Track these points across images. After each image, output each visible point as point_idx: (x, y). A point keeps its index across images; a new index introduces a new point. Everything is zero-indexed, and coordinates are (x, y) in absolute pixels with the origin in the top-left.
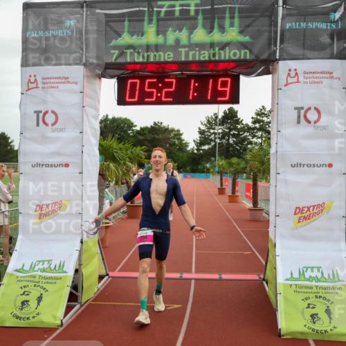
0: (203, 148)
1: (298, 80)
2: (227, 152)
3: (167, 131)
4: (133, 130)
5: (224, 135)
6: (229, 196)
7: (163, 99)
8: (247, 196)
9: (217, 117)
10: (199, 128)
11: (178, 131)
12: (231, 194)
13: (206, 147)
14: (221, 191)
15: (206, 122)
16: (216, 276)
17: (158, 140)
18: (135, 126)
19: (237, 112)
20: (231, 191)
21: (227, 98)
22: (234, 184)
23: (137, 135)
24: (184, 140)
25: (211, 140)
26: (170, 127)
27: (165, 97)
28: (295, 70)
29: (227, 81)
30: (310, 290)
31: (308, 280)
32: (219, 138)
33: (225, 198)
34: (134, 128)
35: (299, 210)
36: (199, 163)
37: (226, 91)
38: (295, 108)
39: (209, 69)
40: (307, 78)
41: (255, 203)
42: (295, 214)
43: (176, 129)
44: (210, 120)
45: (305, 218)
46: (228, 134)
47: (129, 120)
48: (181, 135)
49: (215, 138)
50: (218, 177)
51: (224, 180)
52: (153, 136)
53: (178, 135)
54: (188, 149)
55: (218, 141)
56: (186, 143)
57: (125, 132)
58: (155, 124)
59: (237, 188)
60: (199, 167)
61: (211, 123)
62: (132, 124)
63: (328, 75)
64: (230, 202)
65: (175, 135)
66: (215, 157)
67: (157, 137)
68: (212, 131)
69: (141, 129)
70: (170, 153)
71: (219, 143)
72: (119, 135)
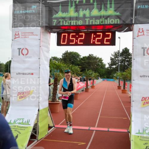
0: (112, 67)
5: (122, 61)
11: (101, 59)
12: (123, 89)
13: (114, 67)
14: (119, 87)
15: (114, 55)
17: (91, 63)
18: (81, 56)
19: (129, 50)
24: (103, 63)
25: (117, 63)
33: (120, 91)
34: (80, 57)
44: (116, 53)
49: (118, 62)
50: (118, 81)
51: (120, 83)
52: (89, 61)
53: (101, 60)
55: (120, 63)
56: (104, 64)
57: (76, 59)
58: (90, 55)
59: (126, 86)
62: (79, 55)
64: (122, 93)
65: (99, 60)
66: (118, 71)
67: (91, 61)
68: (117, 59)
69: (83, 57)
70: (97, 69)
71: (120, 65)
72: (73, 60)
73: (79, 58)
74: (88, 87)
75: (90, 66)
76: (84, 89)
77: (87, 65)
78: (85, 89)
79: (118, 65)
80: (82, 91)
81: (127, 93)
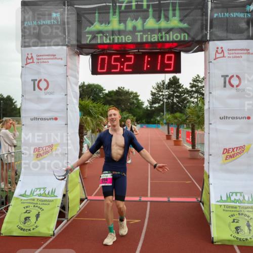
0: (154, 106)
1: (224, 55)
2: (172, 109)
3: (128, 93)
4: (103, 93)
5: (169, 96)
6: (174, 141)
7: (125, 70)
8: (187, 141)
9: (164, 83)
10: (152, 92)
11: (136, 93)
12: (175, 139)
13: (157, 105)
14: (169, 137)
15: (156, 87)
16: (166, 199)
17: (121, 100)
18: (105, 90)
19: (179, 79)
20: (175, 137)
21: (172, 69)
22: (178, 132)
23: (106, 97)
24: (140, 100)
25: (160, 100)
26: (130, 91)
27: (126, 69)
28: (222, 48)
29: (172, 57)
30: (235, 209)
31: (233, 202)
32: (166, 98)
33: (171, 143)
34: (104, 92)
35: (226, 151)
36: (152, 117)
37: (171, 64)
38: (222, 76)
39: (158, 48)
40: (230, 54)
41: (193, 145)
42: (223, 153)
43: (135, 92)
44: (159, 85)
45: (231, 157)
46: (173, 95)
47: (100, 86)
50: (166, 127)
51: (170, 130)
52: (118, 97)
53: (136, 96)
54: (144, 106)
55: (165, 100)
56: (142, 102)
57: (97, 94)
58: (119, 88)
59: (180, 135)
60: (152, 120)
61: (160, 88)
62: (102, 88)
63: (246, 52)
65: (134, 96)
66: (163, 112)
67: (120, 98)
68: (161, 93)
70: (131, 109)
71: (166, 102)
72: (93, 96)
75: (120, 105)
79: (163, 103)
81: (182, 144)
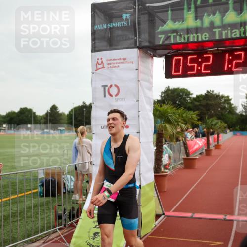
7: (203, 71)
11: (228, 97)
17: (211, 105)
18: (192, 94)
24: (233, 105)
34: (191, 96)
48: (230, 100)
52: (206, 102)
53: (228, 100)
56: (235, 107)
57: (185, 99)
58: (208, 92)
62: (189, 92)
65: (225, 100)
67: (210, 102)
69: (197, 96)
70: (222, 115)
72: (179, 102)
73: (190, 98)
74: (211, 146)
75: (209, 110)
76: (204, 151)
77: (204, 109)
78: (206, 150)
80: (200, 154)
